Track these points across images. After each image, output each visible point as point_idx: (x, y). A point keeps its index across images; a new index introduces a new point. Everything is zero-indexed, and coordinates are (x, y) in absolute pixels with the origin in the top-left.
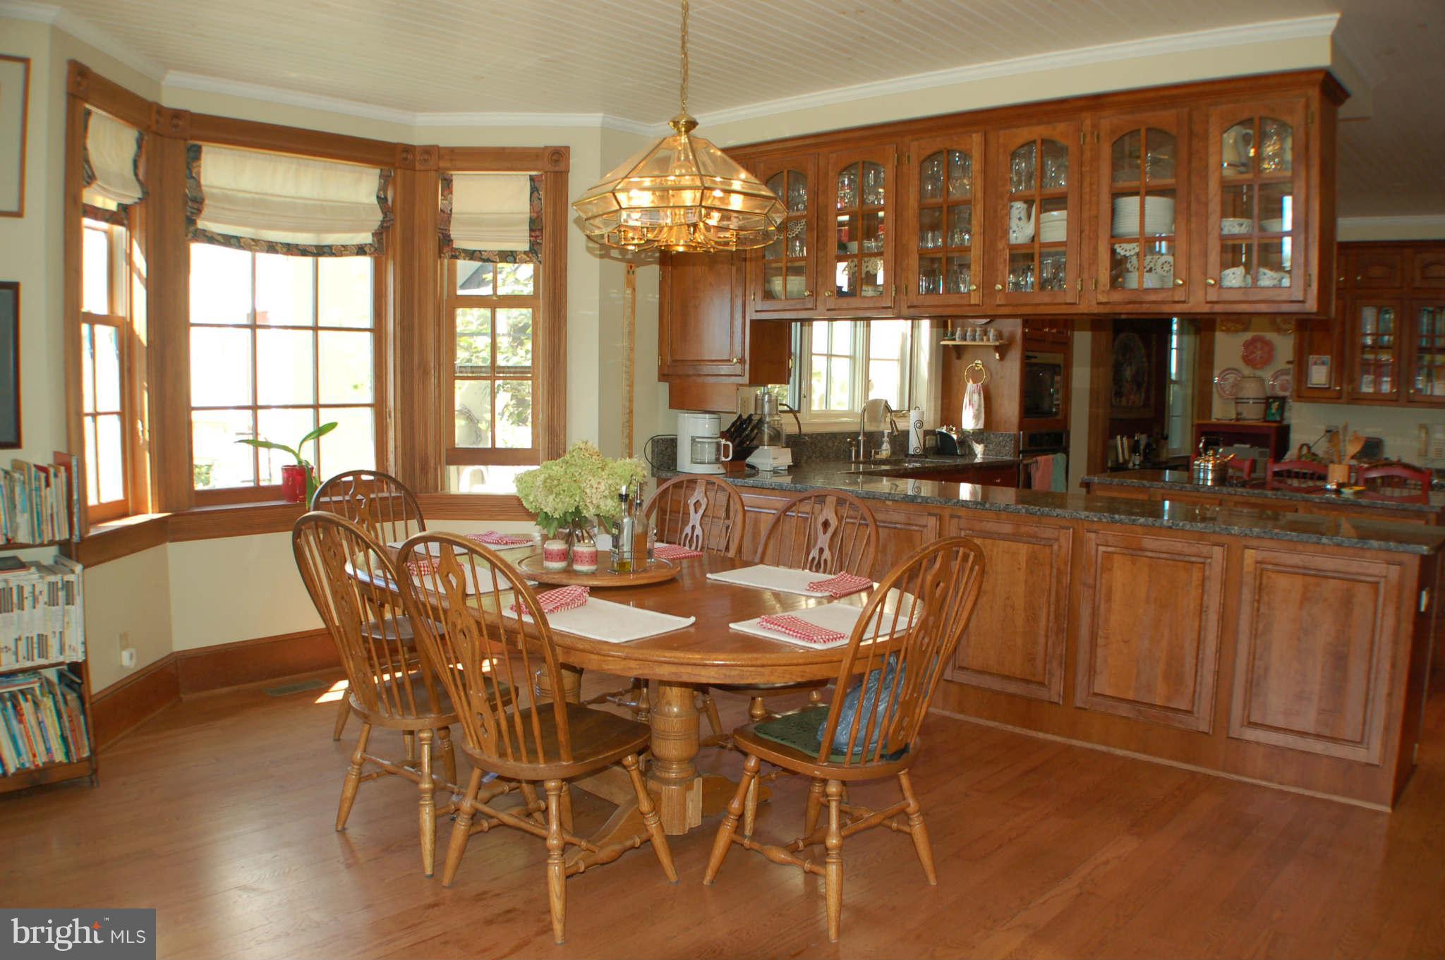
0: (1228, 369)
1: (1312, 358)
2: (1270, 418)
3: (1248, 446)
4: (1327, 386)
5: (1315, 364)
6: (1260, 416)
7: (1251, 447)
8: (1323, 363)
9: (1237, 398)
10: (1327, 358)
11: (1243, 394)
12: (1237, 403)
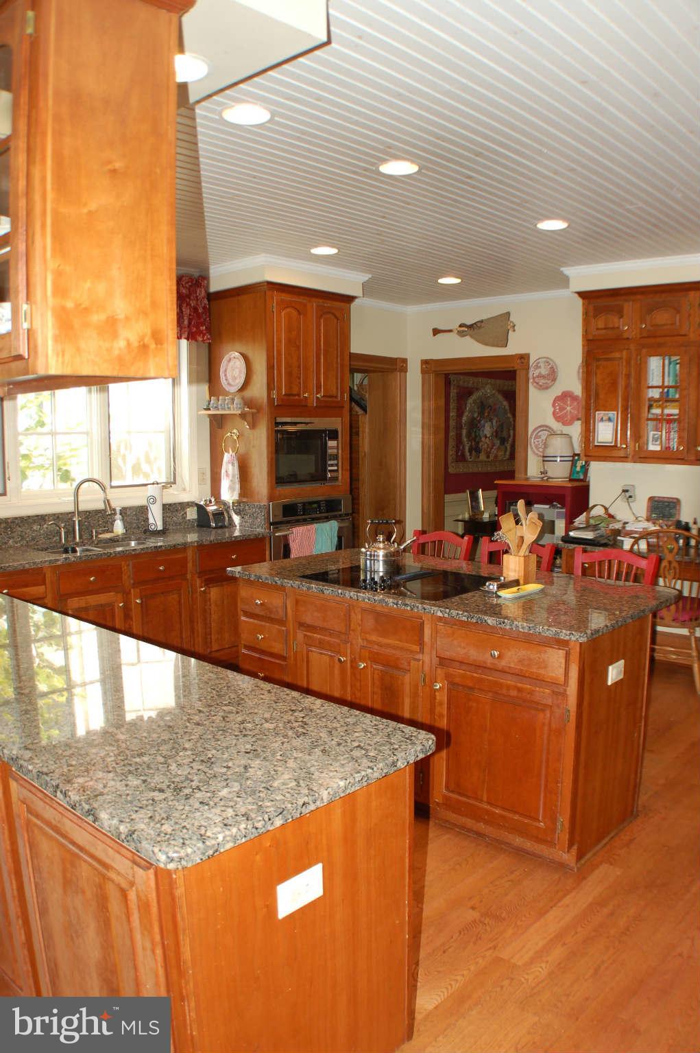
0: (540, 427)
1: (599, 414)
2: (575, 477)
3: (547, 506)
4: (613, 444)
5: (602, 420)
6: (567, 474)
7: (550, 508)
8: (609, 420)
9: (544, 457)
10: (612, 414)
11: (550, 452)
12: (544, 461)
